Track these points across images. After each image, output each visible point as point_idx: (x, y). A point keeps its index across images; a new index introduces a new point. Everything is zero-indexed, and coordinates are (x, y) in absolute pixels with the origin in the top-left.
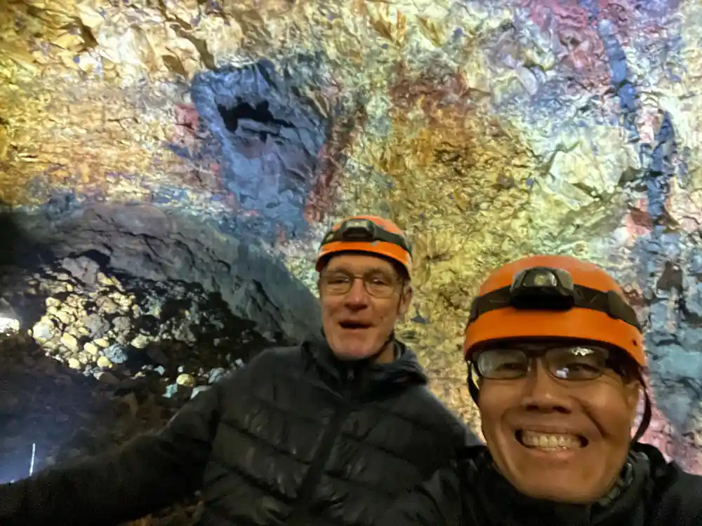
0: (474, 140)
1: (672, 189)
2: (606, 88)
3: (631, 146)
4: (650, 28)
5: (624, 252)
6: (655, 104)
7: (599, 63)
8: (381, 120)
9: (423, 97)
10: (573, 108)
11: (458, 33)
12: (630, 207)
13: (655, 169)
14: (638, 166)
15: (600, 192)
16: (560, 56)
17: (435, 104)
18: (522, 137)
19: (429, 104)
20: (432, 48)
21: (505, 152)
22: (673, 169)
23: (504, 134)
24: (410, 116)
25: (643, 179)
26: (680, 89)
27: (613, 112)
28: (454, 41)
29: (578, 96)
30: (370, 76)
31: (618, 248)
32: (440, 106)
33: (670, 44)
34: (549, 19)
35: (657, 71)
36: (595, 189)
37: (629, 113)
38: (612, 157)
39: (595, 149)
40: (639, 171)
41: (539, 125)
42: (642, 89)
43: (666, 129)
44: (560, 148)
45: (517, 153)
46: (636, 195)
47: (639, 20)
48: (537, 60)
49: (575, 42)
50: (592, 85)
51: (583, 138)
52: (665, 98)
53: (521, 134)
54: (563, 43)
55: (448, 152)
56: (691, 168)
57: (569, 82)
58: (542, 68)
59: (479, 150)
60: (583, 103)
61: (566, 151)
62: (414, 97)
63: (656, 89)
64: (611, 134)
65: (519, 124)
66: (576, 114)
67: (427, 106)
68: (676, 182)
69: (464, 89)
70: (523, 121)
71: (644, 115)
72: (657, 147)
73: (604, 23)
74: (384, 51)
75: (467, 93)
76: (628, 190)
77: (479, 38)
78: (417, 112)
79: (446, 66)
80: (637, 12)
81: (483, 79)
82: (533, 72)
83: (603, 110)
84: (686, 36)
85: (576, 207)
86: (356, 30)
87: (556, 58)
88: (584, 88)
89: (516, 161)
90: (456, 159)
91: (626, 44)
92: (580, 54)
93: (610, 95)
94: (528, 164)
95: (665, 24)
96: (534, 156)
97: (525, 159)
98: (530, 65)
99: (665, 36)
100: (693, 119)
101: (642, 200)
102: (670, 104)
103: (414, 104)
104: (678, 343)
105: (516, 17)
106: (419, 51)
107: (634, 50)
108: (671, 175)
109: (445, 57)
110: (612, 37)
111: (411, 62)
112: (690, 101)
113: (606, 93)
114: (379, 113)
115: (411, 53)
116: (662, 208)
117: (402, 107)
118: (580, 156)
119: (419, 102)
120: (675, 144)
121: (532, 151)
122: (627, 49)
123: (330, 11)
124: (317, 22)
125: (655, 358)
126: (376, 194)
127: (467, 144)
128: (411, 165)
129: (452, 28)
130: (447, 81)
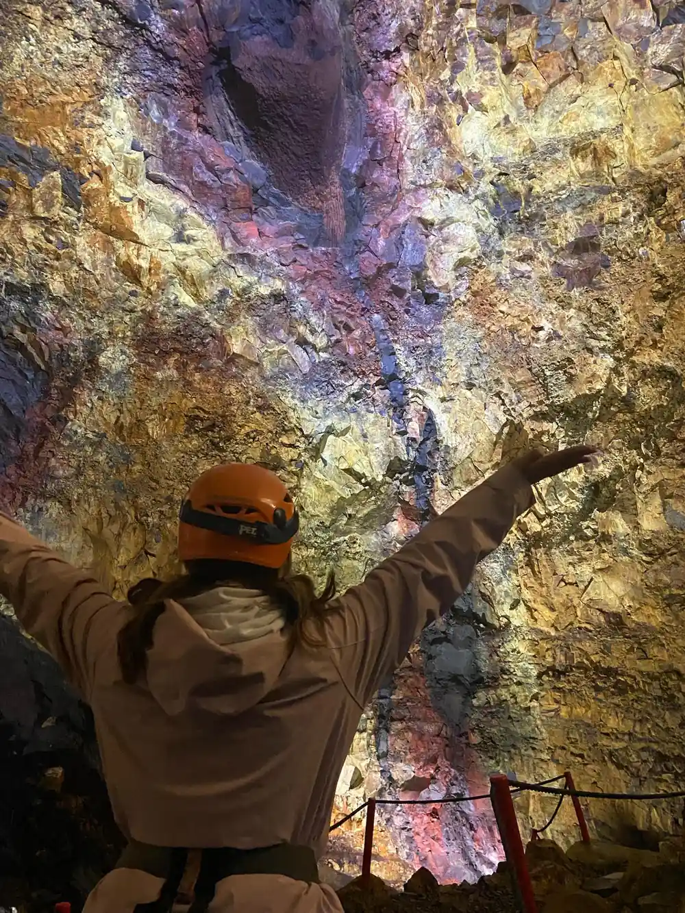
0: (233, 408)
1: (435, 484)
2: (377, 379)
3: (398, 438)
4: (417, 333)
5: (395, 546)
6: (420, 402)
7: (370, 354)
8: (118, 376)
9: (177, 356)
10: (346, 393)
11: (223, 294)
12: (400, 501)
13: (420, 462)
14: (404, 457)
15: (369, 479)
16: (333, 338)
17: (193, 366)
18: (291, 413)
19: (185, 365)
20: (193, 304)
21: (270, 427)
22: (435, 465)
23: (270, 407)
24: (159, 375)
25: (410, 471)
26: (441, 392)
27: (383, 403)
28: (219, 301)
29: (351, 382)
30: (111, 324)
31: (390, 542)
32: (197, 369)
33: (434, 350)
34: (323, 300)
35: (422, 372)
36: (364, 476)
37: (398, 408)
38: (382, 447)
39: (365, 436)
40: (406, 463)
41: (310, 404)
42: (410, 386)
43: (430, 425)
44: (330, 431)
45: (286, 431)
46: (404, 487)
47: (408, 322)
48: (310, 338)
49: (349, 330)
50: (364, 373)
51: (353, 423)
52: (429, 398)
53: (291, 411)
54: (337, 327)
55: (202, 420)
56: (452, 466)
57: (342, 368)
58: (314, 347)
59: (240, 420)
60: (355, 388)
61: (337, 435)
62: (165, 354)
63: (421, 387)
64: (379, 423)
65: (288, 400)
66: (348, 400)
67: (181, 367)
68: (439, 478)
69: (228, 355)
70: (293, 398)
71: (412, 411)
72: (422, 443)
73: (376, 316)
74: (131, 298)
75: (232, 359)
76: (398, 483)
77: (247, 302)
78: (168, 372)
79: (207, 325)
80: (406, 315)
81: (250, 347)
82: (305, 349)
83: (374, 400)
84: (446, 347)
85: (347, 494)
86: (95, 268)
87: (329, 340)
88: (355, 374)
89: (284, 439)
90: (211, 427)
91: (395, 341)
92: (352, 341)
93: (381, 387)
94: (298, 444)
95: (429, 332)
96: (303, 435)
97: (294, 438)
98: (302, 342)
99: (430, 342)
100: (452, 421)
101: (411, 494)
102: (432, 404)
103: (165, 363)
104: (449, 641)
105: (288, 289)
106: (176, 305)
107: (403, 349)
108: (435, 471)
109: (207, 316)
110: (383, 331)
111: (163, 314)
112: (448, 404)
113: (377, 384)
114: (117, 366)
115: (167, 304)
116: (428, 502)
117: (149, 364)
118: (351, 441)
119: (171, 361)
120: (437, 442)
121: (301, 430)
122: (397, 346)
123: (58, 239)
124: (39, 249)
125: (430, 657)
126: (107, 469)
127: (224, 412)
128: (155, 433)
129: (217, 286)
130: (208, 343)
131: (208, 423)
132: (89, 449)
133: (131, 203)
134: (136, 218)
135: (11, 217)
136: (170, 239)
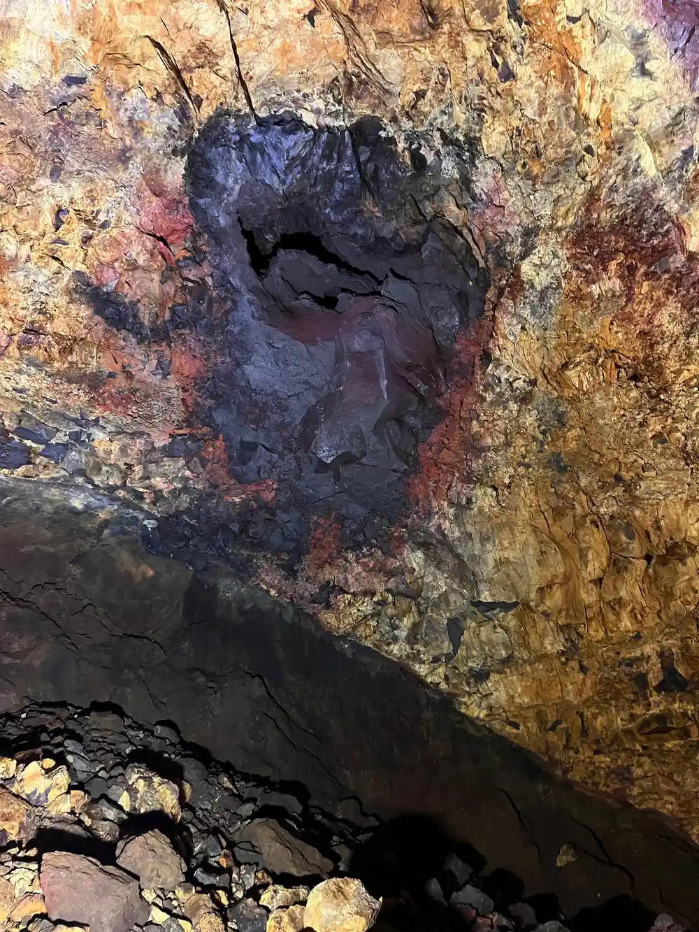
0: (663, 347)
8: (543, 295)
9: (620, 258)
11: (687, 156)
17: (642, 270)
19: (632, 269)
20: (653, 171)
24: (595, 289)
28: (680, 168)
32: (648, 276)
62: (603, 261)
67: (628, 273)
69: (688, 252)
74: (588, 158)
75: (693, 256)
78: (608, 283)
79: (661, 207)
103: (605, 269)
106: (635, 172)
109: (662, 193)
111: (614, 189)
114: (541, 279)
117: (584, 273)
119: (613, 266)
124: (481, 77)
126: (541, 437)
127: (647, 356)
128: (585, 383)
129: (680, 145)
130: (668, 231)
131: (631, 372)
132: (514, 406)
133: (579, 23)
134: (586, 45)
135: (446, 28)
136: (632, 70)
